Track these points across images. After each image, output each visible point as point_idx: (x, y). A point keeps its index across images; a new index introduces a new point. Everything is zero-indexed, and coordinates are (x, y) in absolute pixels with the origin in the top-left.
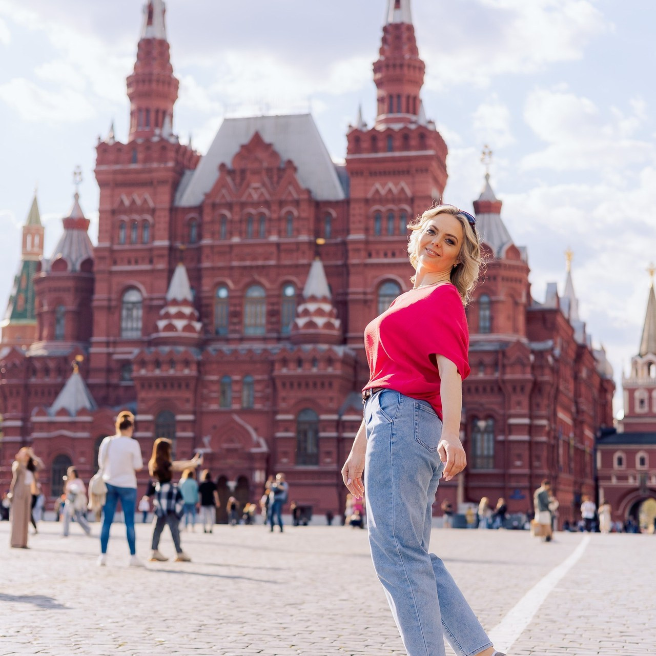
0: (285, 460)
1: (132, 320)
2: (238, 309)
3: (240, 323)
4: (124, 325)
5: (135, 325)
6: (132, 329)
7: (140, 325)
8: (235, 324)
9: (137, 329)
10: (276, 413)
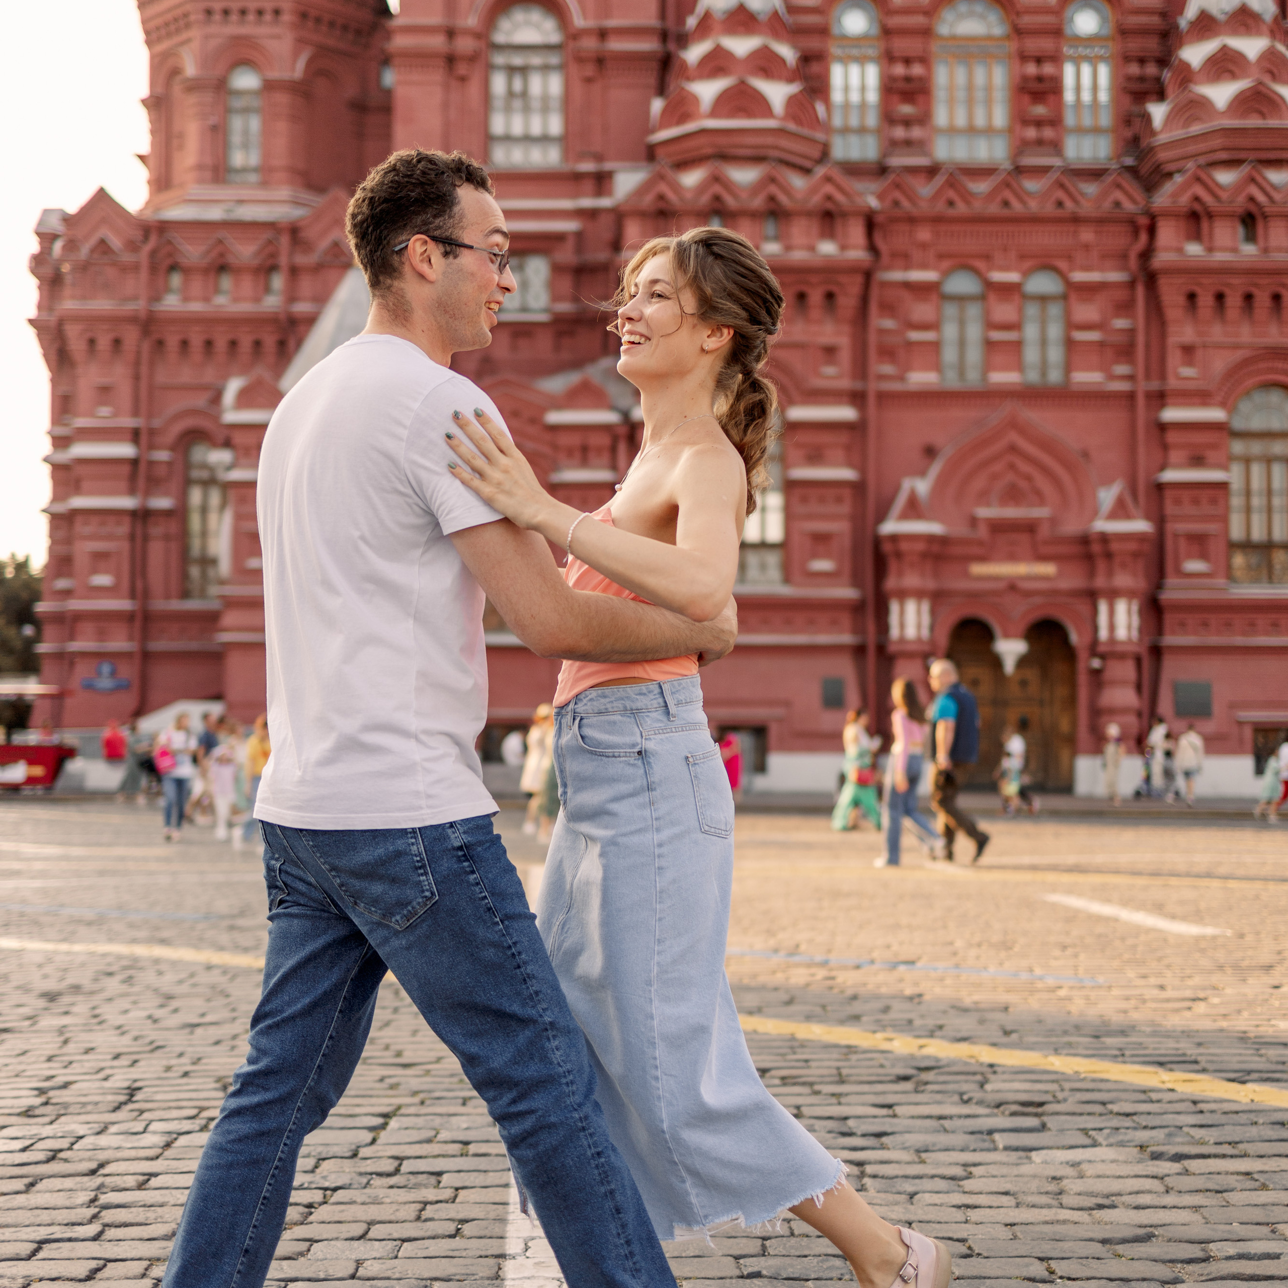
0: (1194, 566)
1: (527, 110)
2: (917, 70)
3: (924, 119)
4: (498, 125)
5: (536, 129)
6: (527, 139)
7: (555, 126)
8: (907, 123)
9: (545, 139)
10: (1160, 398)
